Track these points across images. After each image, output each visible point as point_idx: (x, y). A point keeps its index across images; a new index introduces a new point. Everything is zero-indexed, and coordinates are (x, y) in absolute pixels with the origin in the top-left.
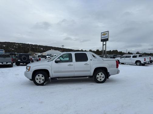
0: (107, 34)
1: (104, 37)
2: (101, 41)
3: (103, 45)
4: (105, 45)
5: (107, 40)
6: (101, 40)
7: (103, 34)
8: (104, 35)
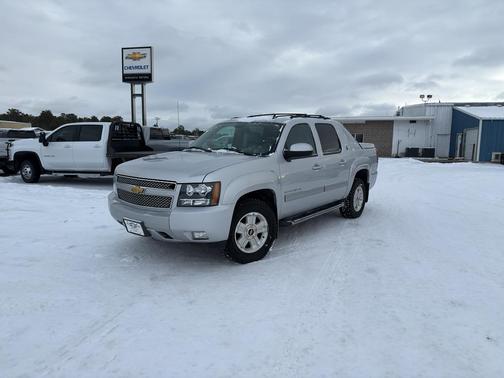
0: (148, 56)
1: (137, 67)
2: (124, 80)
3: (133, 96)
4: (142, 95)
5: (146, 78)
6: (124, 76)
7: (131, 53)
8: (135, 59)
